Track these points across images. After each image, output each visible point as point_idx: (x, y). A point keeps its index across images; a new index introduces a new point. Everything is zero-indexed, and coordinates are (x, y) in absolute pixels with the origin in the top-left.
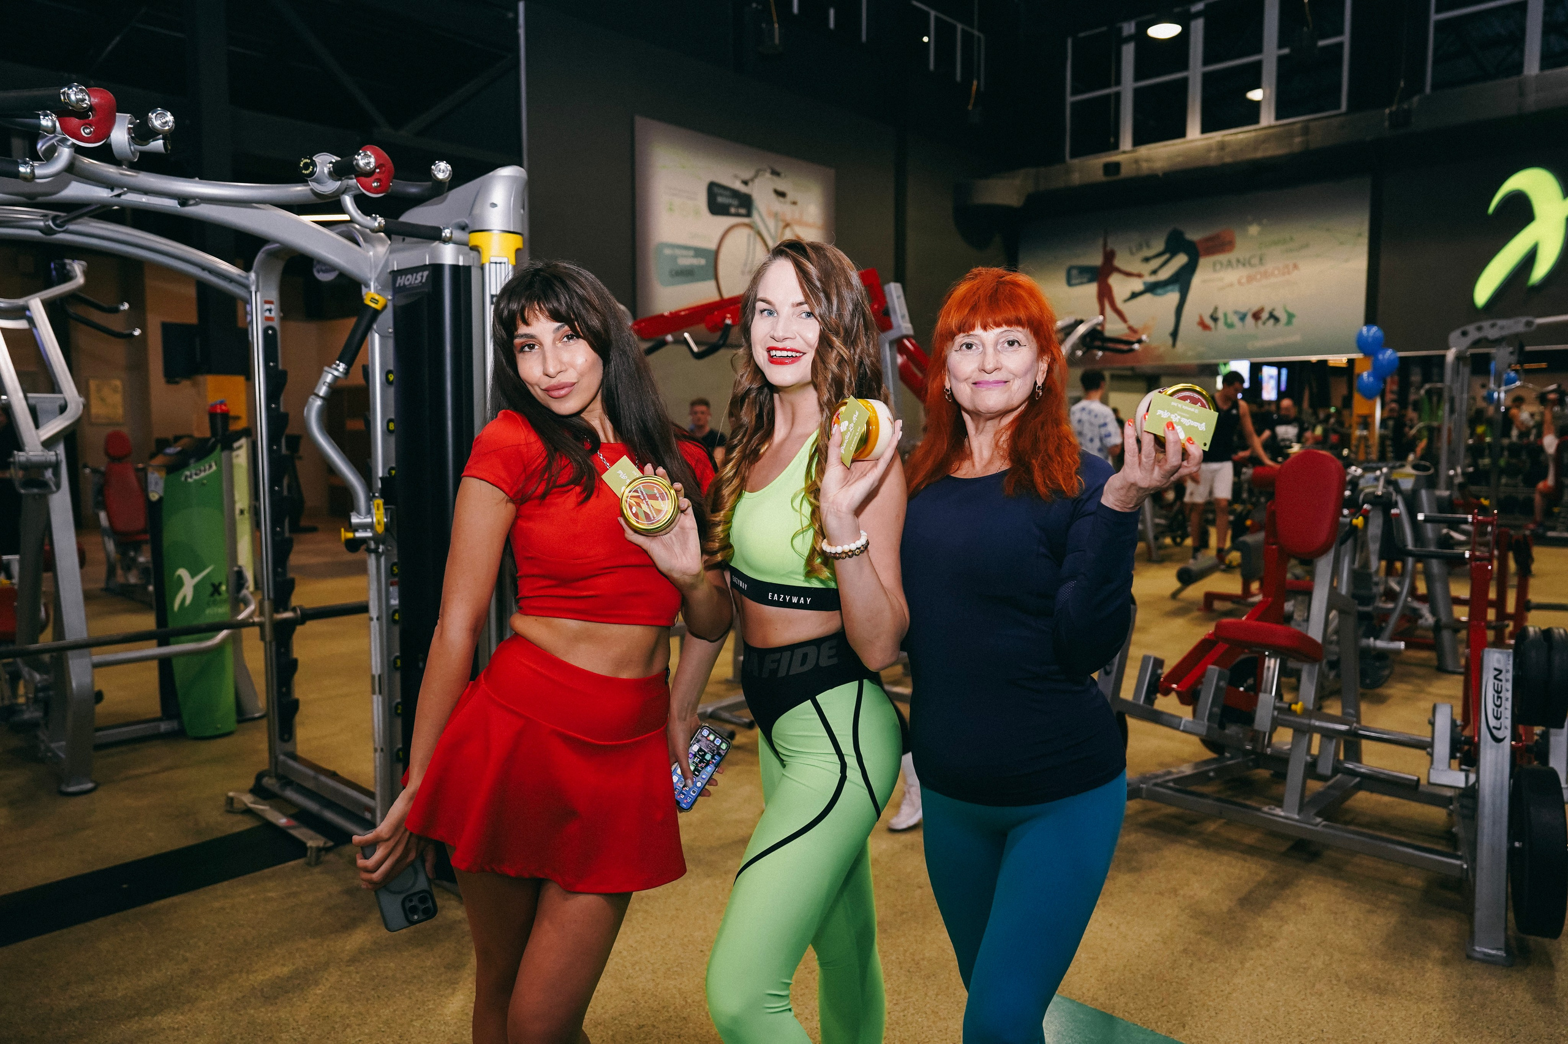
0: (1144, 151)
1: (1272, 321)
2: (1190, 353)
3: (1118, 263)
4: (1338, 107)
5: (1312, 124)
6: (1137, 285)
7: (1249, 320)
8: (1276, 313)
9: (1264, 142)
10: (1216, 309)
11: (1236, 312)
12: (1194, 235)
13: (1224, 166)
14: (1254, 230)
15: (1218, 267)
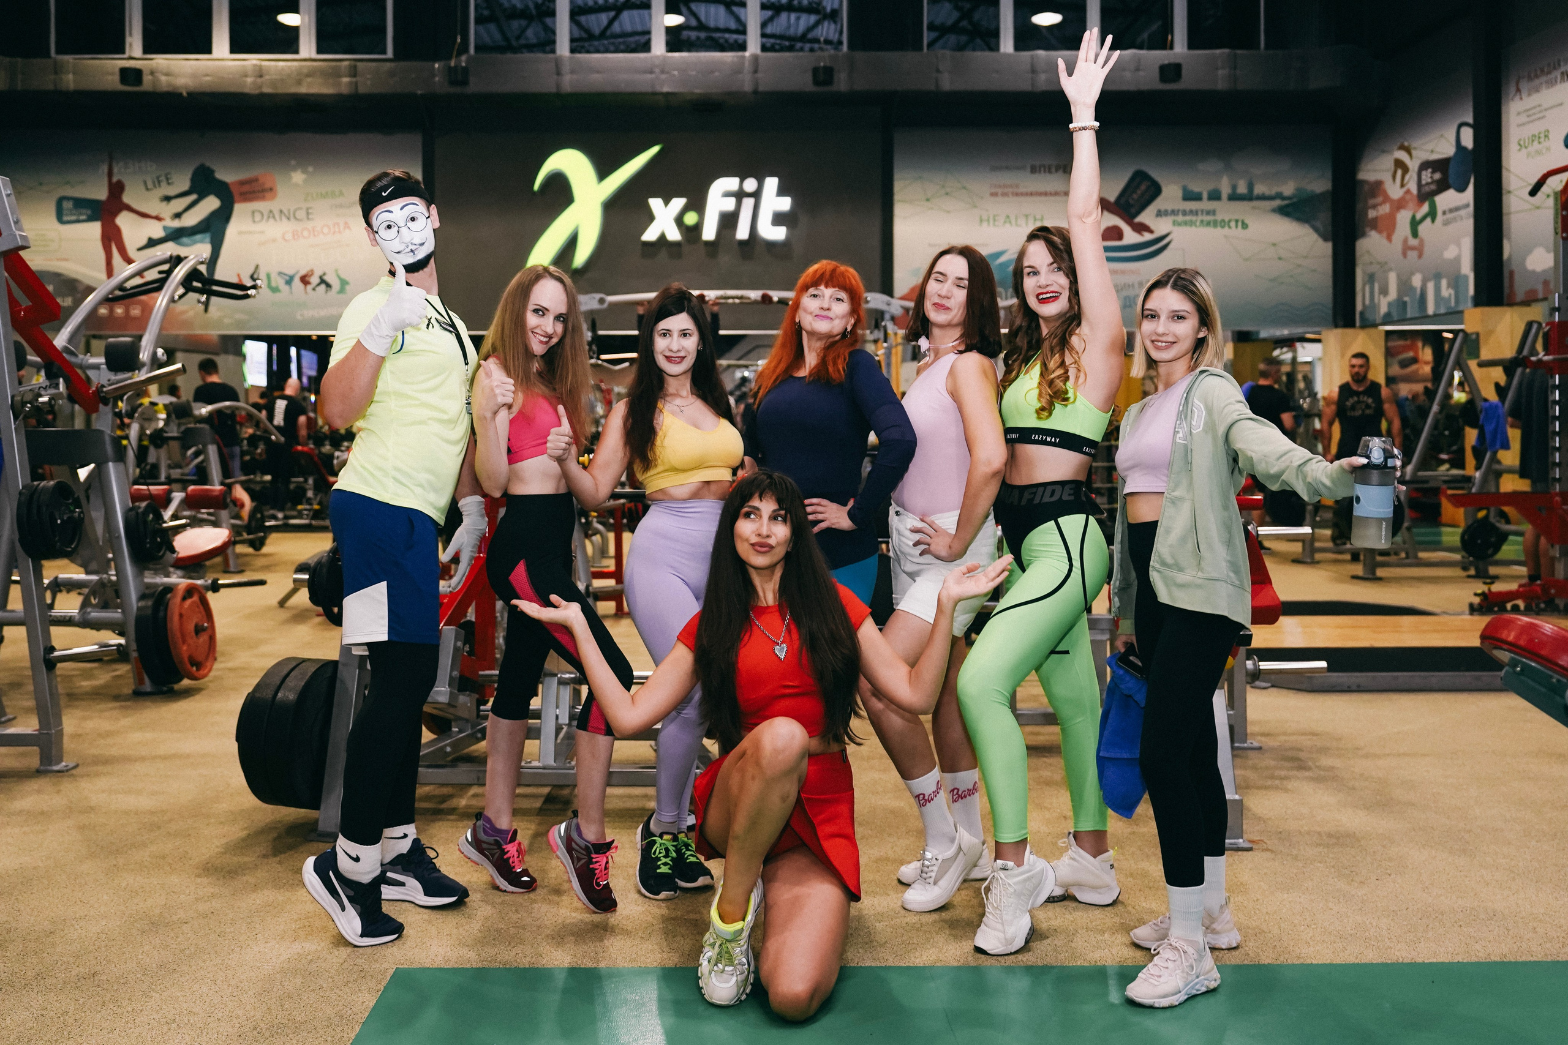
0: (162, 61)
1: (323, 286)
2: (227, 321)
3: (126, 198)
4: (384, 52)
5: (359, 64)
6: (156, 230)
7: (297, 282)
8: (326, 278)
9: (308, 75)
10: (257, 267)
11: (280, 273)
12: (227, 175)
13: (262, 96)
14: (298, 177)
15: (258, 217)
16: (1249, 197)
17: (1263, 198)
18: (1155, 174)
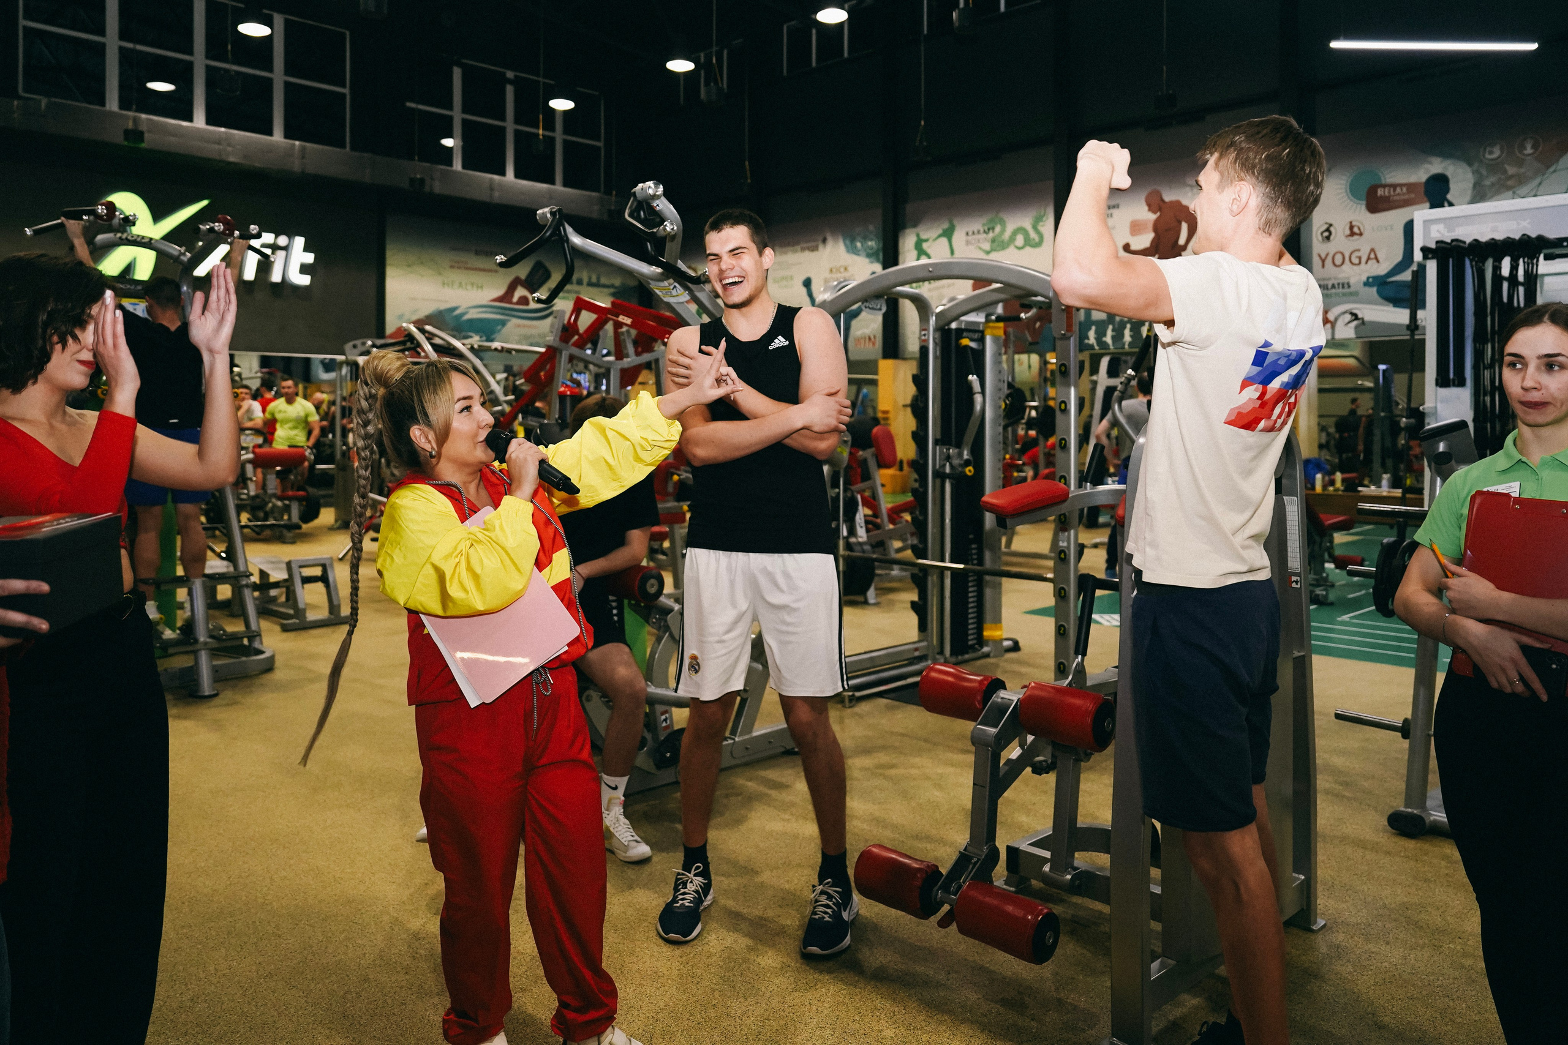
16: (597, 285)
17: (604, 286)
18: (548, 265)
